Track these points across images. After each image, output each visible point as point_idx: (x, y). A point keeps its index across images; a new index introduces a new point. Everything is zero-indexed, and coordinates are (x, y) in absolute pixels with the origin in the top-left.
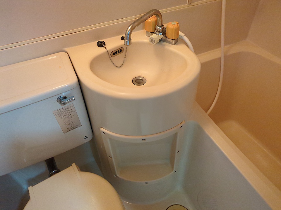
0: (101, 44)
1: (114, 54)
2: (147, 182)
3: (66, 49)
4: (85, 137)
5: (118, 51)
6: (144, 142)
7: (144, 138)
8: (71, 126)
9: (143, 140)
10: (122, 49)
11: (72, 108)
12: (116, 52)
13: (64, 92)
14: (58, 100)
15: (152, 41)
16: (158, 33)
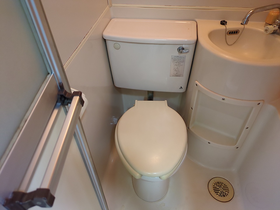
0: (223, 23)
1: (230, 33)
2: (210, 142)
3: (197, 20)
4: (181, 87)
5: (234, 32)
6: (223, 101)
7: (224, 97)
8: (177, 73)
9: (223, 99)
10: (238, 31)
11: (183, 59)
12: (232, 32)
13: (185, 44)
14: (179, 49)
15: (266, 30)
16: (275, 26)
